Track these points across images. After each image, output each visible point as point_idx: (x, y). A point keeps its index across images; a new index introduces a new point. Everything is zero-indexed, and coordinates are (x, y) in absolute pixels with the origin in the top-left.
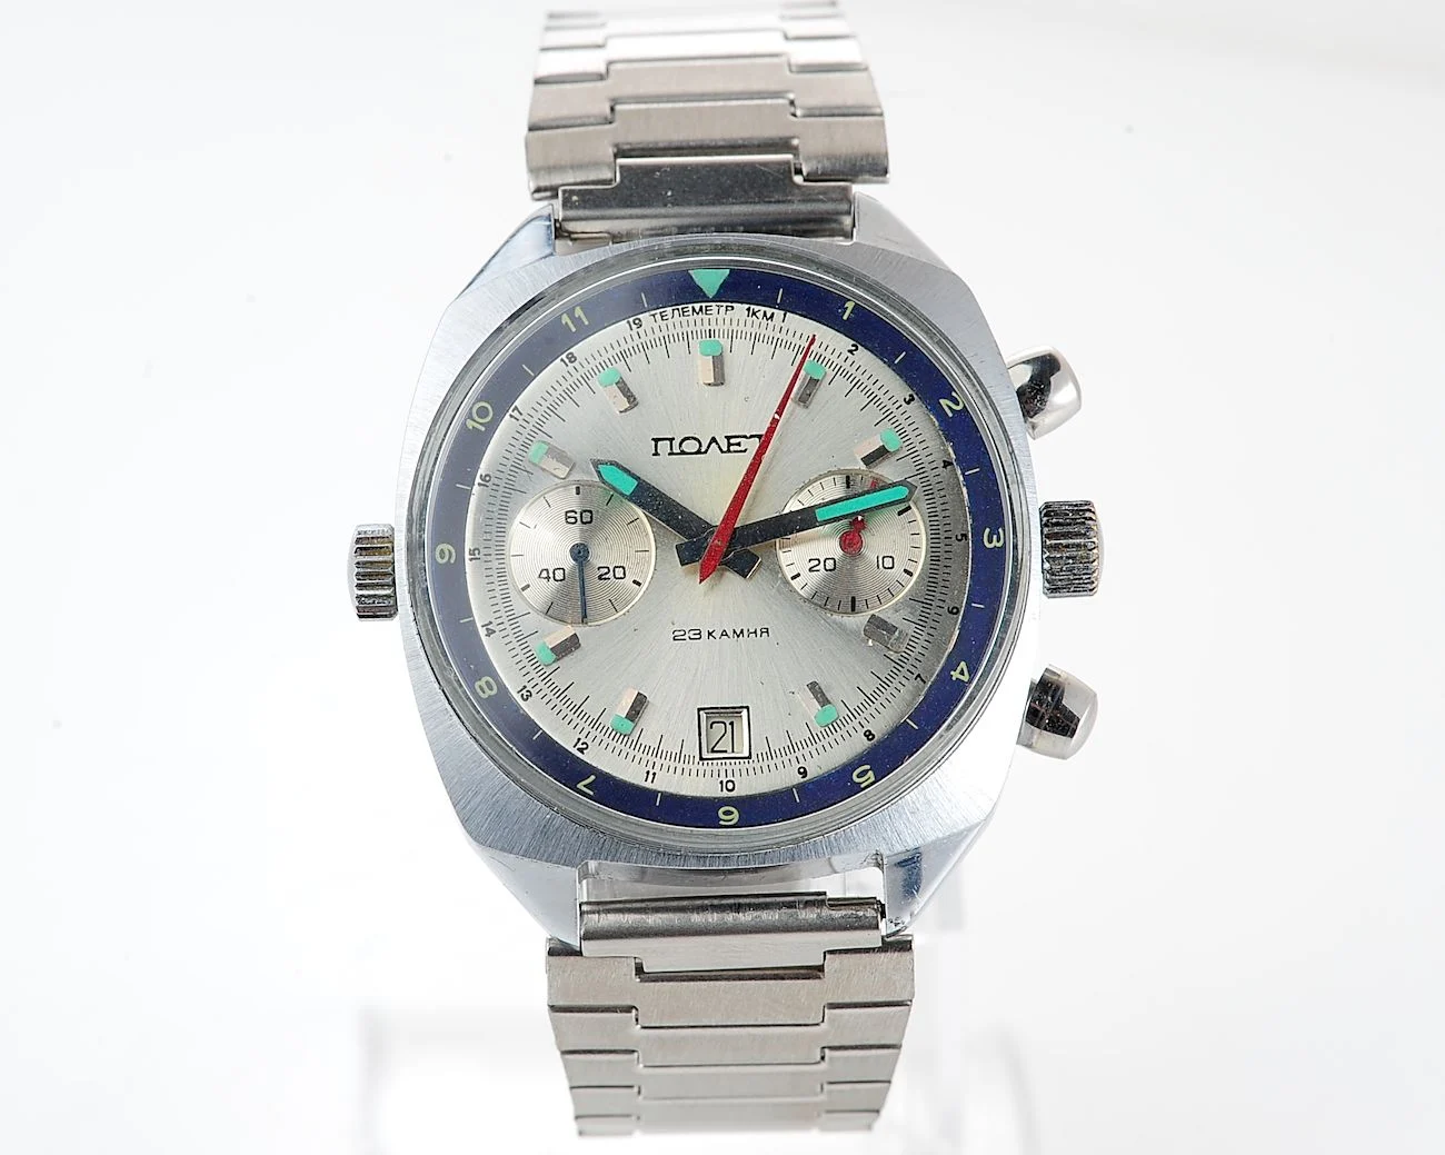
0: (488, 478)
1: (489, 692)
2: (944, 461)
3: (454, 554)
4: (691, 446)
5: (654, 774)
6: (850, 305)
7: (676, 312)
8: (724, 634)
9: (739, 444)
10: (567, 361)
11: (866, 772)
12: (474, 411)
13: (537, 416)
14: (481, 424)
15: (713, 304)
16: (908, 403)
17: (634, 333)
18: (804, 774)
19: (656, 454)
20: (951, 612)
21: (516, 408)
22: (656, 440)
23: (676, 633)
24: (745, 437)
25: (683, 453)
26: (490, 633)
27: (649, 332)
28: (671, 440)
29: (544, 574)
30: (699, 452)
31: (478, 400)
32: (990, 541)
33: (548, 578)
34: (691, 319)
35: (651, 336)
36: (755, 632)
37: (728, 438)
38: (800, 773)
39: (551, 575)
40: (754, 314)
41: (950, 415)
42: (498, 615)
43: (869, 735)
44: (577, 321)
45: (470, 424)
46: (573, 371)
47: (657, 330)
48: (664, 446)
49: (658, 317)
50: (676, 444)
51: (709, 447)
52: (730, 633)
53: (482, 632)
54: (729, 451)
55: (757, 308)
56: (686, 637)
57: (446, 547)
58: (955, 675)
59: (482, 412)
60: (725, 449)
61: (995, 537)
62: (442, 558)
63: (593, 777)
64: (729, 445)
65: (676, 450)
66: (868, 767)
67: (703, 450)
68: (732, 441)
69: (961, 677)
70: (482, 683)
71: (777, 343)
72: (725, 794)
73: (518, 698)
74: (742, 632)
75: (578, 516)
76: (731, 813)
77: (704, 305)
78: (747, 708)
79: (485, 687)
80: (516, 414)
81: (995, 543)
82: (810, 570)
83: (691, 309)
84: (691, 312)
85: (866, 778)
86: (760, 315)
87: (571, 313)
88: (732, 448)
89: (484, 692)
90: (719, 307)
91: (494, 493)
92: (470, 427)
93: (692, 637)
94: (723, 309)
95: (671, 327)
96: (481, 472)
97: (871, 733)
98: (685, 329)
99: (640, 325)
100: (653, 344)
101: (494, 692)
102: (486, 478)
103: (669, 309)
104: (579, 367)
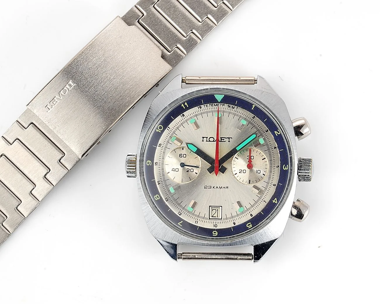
0: (161, 145)
2: (275, 147)
3: (151, 162)
4: (211, 139)
5: (197, 222)
6: (254, 106)
7: (210, 105)
8: (217, 187)
9: (224, 140)
11: (250, 224)
12: (158, 127)
13: (174, 130)
14: (160, 131)
16: (267, 132)
17: (199, 110)
18: (235, 224)
19: (203, 141)
20: (274, 185)
21: (169, 127)
22: (203, 138)
23: (205, 187)
24: (225, 138)
25: (210, 141)
26: (159, 184)
27: (203, 110)
28: (207, 138)
29: (173, 170)
30: (214, 141)
31: (159, 125)
32: (285, 168)
33: (174, 171)
36: (225, 188)
37: (221, 138)
38: (234, 224)
40: (230, 107)
41: (277, 135)
42: (161, 179)
43: (251, 215)
44: (185, 106)
45: (157, 130)
47: (205, 109)
48: (205, 139)
49: (206, 106)
50: (208, 138)
52: (219, 187)
53: (157, 183)
54: (221, 141)
55: (230, 105)
56: (207, 188)
57: (149, 161)
58: (274, 201)
59: (160, 128)
60: (220, 141)
61: (286, 167)
62: (148, 164)
63: (182, 222)
64: (221, 140)
65: (208, 140)
66: (250, 223)
67: (215, 141)
68: (222, 139)
69: (275, 202)
71: (235, 115)
72: (215, 228)
73: (165, 200)
74: (221, 187)
75: (183, 155)
76: (216, 233)
77: (217, 104)
78: (222, 206)
79: (157, 197)
80: (169, 129)
81: (286, 169)
82: (240, 173)
83: (214, 105)
84: (214, 106)
85: (250, 226)
86: (231, 107)
87: (184, 103)
88: (222, 141)
89: (156, 198)
90: (221, 104)
91: (162, 149)
92: (157, 131)
93: (209, 188)
94: (222, 105)
95: (209, 109)
96: (159, 143)
97: (252, 215)
98: (212, 110)
99: (201, 108)
100: (204, 113)
101: (159, 199)
102: (160, 145)
103: (208, 104)
104: (185, 118)
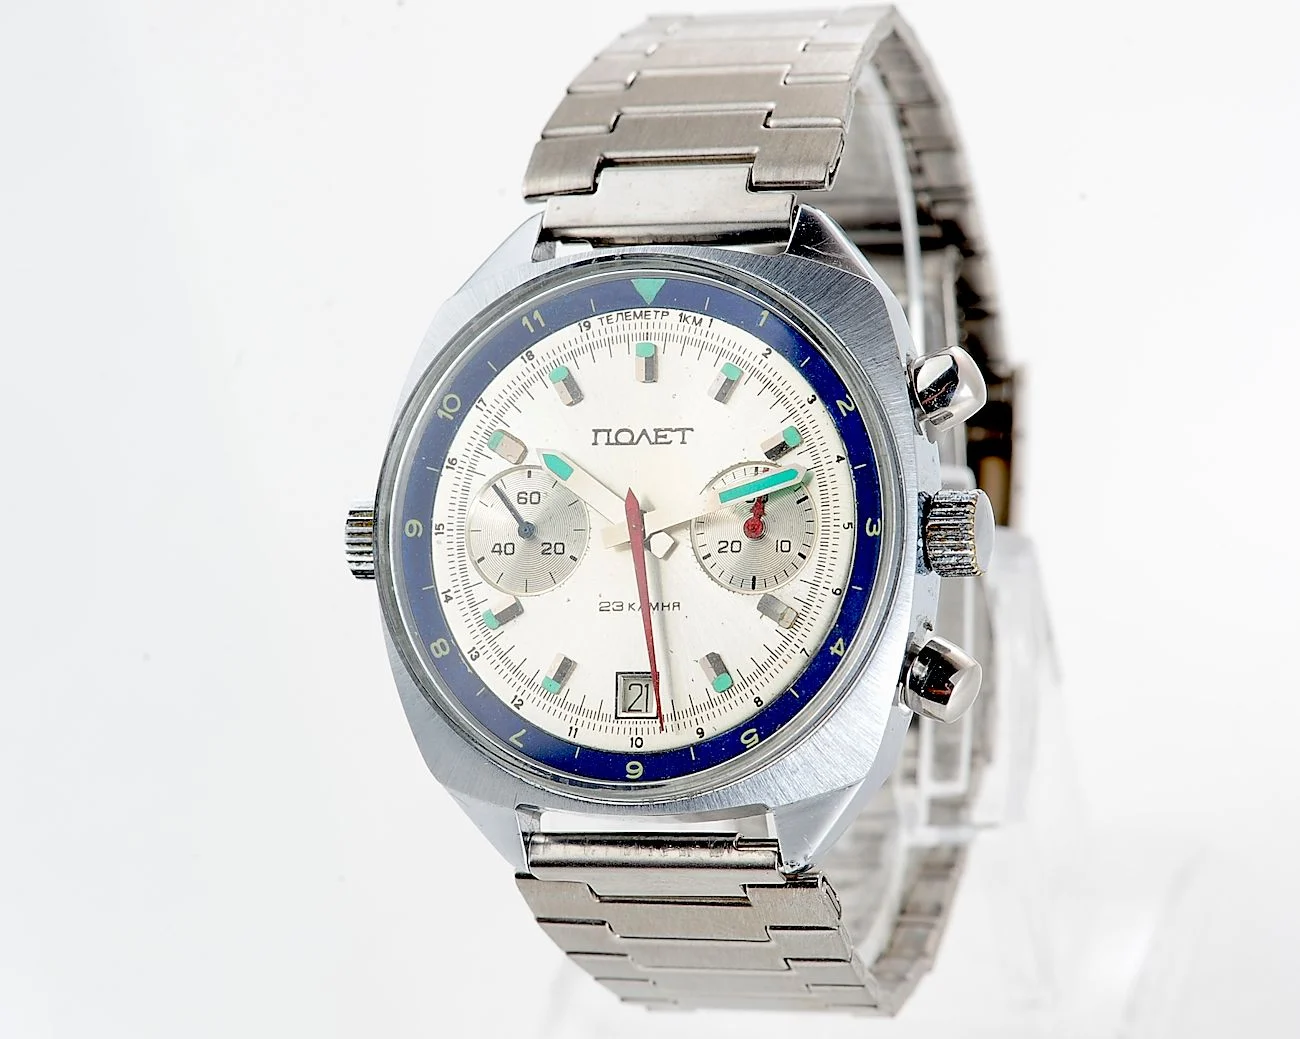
1: (442, 653)
2: (838, 456)
3: (421, 529)
4: (624, 437)
5: (576, 730)
6: (765, 314)
7: (620, 316)
9: (665, 436)
10: (526, 358)
11: (752, 735)
12: (445, 401)
13: (498, 407)
14: (450, 413)
15: (652, 310)
16: (811, 402)
17: (584, 334)
18: (701, 734)
19: (595, 444)
20: (835, 593)
21: (481, 400)
22: (596, 432)
23: (603, 605)
24: (671, 430)
25: (618, 443)
26: (448, 599)
27: (596, 333)
28: (610, 431)
29: (497, 548)
30: (631, 443)
31: (446, 391)
32: (871, 530)
33: (500, 552)
34: (632, 322)
35: (598, 338)
36: (670, 606)
37: (657, 431)
38: (698, 733)
39: (503, 549)
40: (686, 319)
41: (845, 415)
42: (455, 583)
44: (535, 323)
45: (441, 413)
46: (530, 368)
47: (603, 332)
48: (602, 437)
49: (605, 320)
50: (613, 434)
51: (639, 439)
53: (442, 598)
54: (656, 442)
55: (688, 314)
56: (611, 608)
57: (415, 522)
58: (833, 650)
59: (452, 403)
60: (653, 440)
61: (875, 526)
62: (411, 532)
63: (524, 731)
64: (657, 436)
65: (613, 440)
66: (754, 730)
67: (635, 441)
68: (660, 433)
69: (838, 652)
70: (437, 644)
71: (703, 346)
72: (635, 749)
73: (468, 657)
74: (658, 605)
75: (528, 497)
76: (637, 767)
77: (644, 310)
79: (440, 648)
80: (481, 405)
81: (874, 532)
82: (720, 551)
83: (632, 314)
84: (632, 317)
85: (751, 739)
86: (690, 320)
87: (530, 316)
88: (660, 440)
89: (438, 652)
90: (657, 312)
91: (458, 475)
92: (441, 417)
93: (616, 608)
94: (659, 314)
95: (615, 329)
96: (450, 456)
97: (759, 700)
98: (627, 331)
99: (589, 327)
100: (599, 344)
101: (447, 653)
102: (453, 462)
103: (614, 314)
104: (536, 364)
